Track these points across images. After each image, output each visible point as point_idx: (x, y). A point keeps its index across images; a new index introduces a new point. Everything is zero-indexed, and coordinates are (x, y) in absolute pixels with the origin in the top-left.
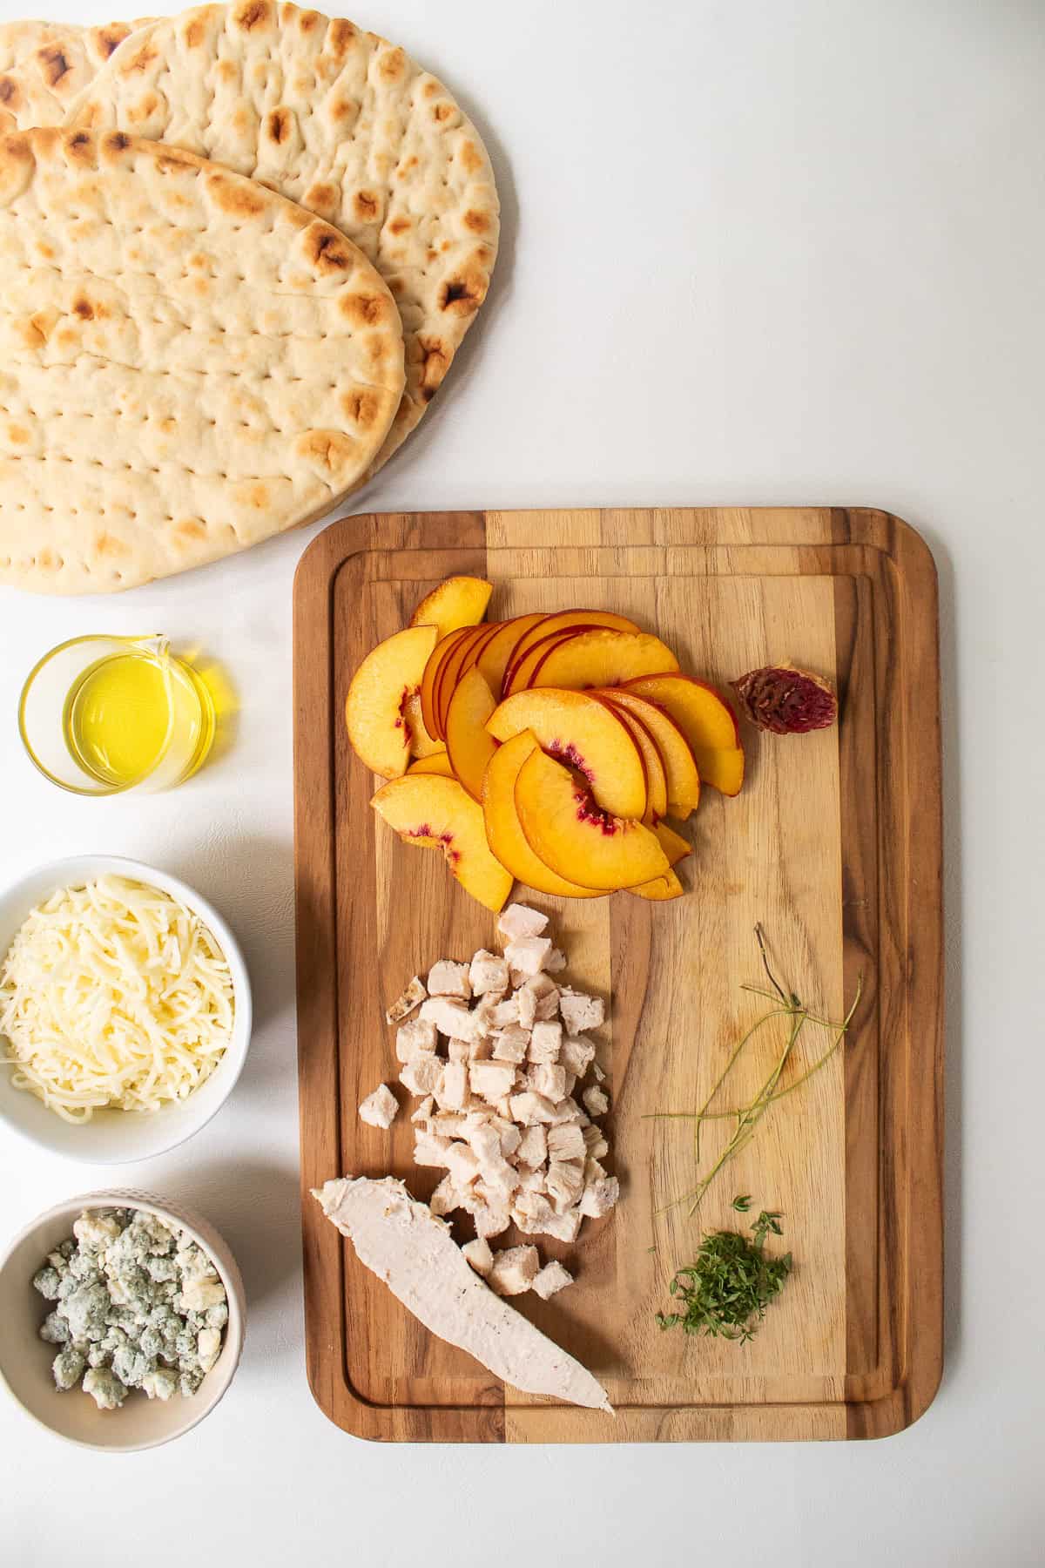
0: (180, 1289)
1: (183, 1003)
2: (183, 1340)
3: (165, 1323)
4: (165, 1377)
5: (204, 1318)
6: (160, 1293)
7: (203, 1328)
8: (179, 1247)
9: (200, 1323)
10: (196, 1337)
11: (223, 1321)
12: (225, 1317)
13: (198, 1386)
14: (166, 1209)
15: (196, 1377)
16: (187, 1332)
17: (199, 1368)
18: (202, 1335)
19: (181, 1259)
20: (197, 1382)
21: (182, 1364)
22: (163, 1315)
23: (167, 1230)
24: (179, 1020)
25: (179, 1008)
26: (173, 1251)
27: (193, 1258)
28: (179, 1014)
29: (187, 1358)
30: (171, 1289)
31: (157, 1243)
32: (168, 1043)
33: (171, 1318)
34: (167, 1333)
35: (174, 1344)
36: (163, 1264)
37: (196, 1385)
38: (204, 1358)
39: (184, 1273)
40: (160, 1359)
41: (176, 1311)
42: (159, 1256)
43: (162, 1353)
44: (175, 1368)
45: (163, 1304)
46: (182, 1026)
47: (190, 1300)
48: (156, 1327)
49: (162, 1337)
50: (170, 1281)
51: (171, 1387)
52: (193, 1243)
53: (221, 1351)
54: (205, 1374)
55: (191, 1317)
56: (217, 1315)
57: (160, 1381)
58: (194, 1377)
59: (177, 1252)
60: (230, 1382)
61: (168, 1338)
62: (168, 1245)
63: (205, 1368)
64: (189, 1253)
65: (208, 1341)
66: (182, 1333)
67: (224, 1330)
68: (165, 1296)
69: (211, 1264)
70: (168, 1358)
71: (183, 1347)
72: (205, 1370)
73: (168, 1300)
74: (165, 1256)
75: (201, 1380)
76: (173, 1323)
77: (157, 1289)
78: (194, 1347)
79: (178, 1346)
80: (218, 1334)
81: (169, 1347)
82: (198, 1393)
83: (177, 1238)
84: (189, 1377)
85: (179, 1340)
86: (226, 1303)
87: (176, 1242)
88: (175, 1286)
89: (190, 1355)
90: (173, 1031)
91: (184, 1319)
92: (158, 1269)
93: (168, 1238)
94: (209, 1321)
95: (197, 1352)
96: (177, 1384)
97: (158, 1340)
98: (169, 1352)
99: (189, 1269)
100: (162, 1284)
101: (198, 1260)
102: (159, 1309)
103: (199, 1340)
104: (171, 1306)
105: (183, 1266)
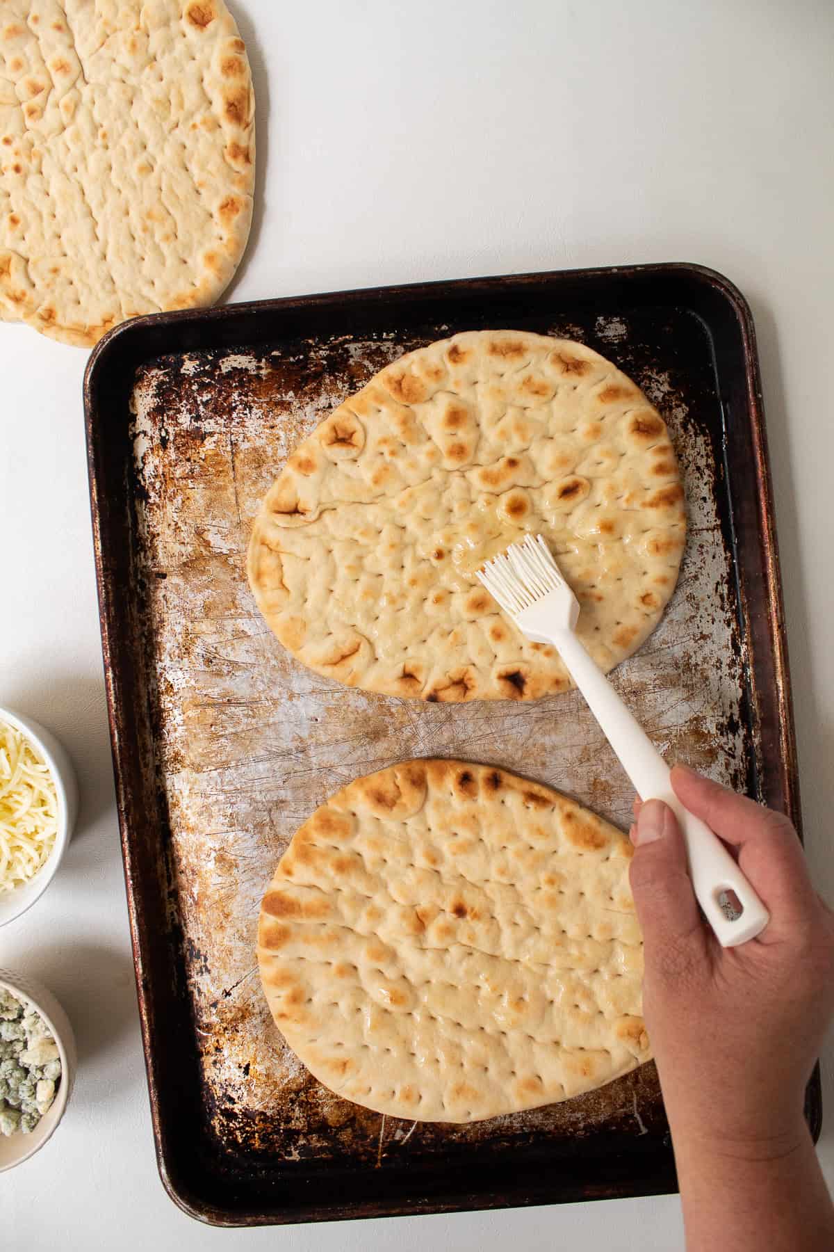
0: (25, 1047)
1: (17, 802)
2: (25, 1088)
3: (11, 1074)
4: (9, 1117)
5: (42, 1071)
6: (9, 1050)
7: (41, 1079)
8: (26, 1014)
9: (39, 1075)
10: (35, 1086)
11: (57, 1074)
12: (58, 1071)
13: (36, 1125)
14: (14, 985)
15: (34, 1118)
16: (27, 1082)
17: (36, 1110)
18: (40, 1084)
19: (25, 1024)
20: (34, 1122)
21: (23, 1107)
22: (10, 1067)
23: (17, 1000)
24: (17, 815)
25: (16, 806)
26: (21, 1016)
27: (35, 1023)
28: (17, 810)
29: (28, 1102)
30: (19, 1047)
31: (8, 1010)
32: (13, 836)
33: (17, 1070)
34: (11, 1082)
35: (17, 1091)
36: (11, 1027)
37: (33, 1124)
38: (40, 1103)
39: (27, 1036)
40: (6, 1102)
41: (21, 1064)
42: (9, 1021)
43: (7, 1098)
44: (18, 1110)
45: (12, 1058)
46: (20, 819)
47: (29, 1058)
48: (3, 1077)
49: (8, 1085)
50: (18, 1040)
51: (13, 1126)
52: (35, 1012)
53: (55, 1097)
54: (41, 1116)
55: (32, 1070)
56: (52, 1070)
57: (4, 1121)
58: (32, 1118)
59: (24, 1018)
60: (58, 1124)
61: (12, 1086)
62: (17, 1012)
63: (41, 1109)
64: (32, 1019)
65: (45, 1090)
66: (23, 1082)
67: (58, 1082)
68: (14, 1052)
69: (47, 1029)
70: (12, 1102)
71: (24, 1094)
72: (41, 1113)
73: (15, 1055)
74: (14, 1021)
75: (38, 1120)
76: (17, 1074)
77: (8, 1046)
78: (33, 1094)
79: (20, 1093)
80: (52, 1085)
81: (13, 1094)
82: (34, 1131)
83: (24, 1007)
84: (29, 1117)
85: (22, 1088)
86: (59, 1060)
87: (23, 1010)
88: (22, 1044)
89: (29, 1100)
90: (14, 824)
91: (27, 1071)
92: (8, 1031)
93: (16, 1006)
94: (47, 1074)
95: (35, 1098)
96: (18, 1123)
97: (4, 1088)
98: (13, 1098)
99: (31, 1032)
100: (11, 1042)
101: (38, 1026)
102: (7, 1062)
103: (38, 1089)
104: (17, 1060)
105: (27, 1028)
